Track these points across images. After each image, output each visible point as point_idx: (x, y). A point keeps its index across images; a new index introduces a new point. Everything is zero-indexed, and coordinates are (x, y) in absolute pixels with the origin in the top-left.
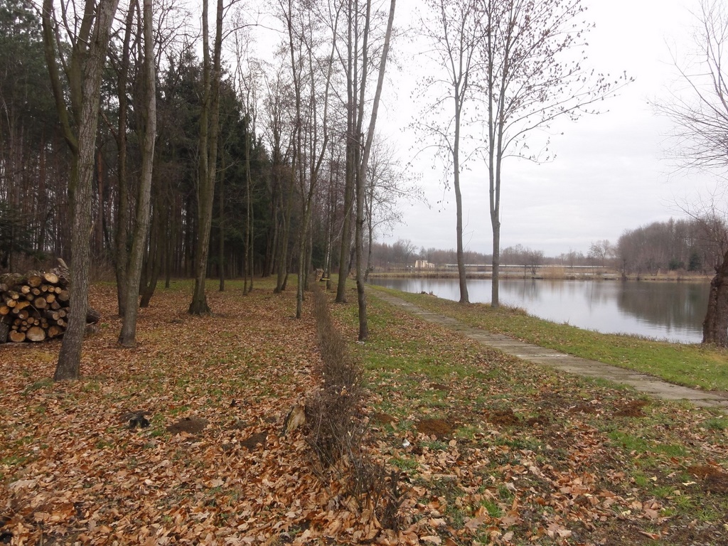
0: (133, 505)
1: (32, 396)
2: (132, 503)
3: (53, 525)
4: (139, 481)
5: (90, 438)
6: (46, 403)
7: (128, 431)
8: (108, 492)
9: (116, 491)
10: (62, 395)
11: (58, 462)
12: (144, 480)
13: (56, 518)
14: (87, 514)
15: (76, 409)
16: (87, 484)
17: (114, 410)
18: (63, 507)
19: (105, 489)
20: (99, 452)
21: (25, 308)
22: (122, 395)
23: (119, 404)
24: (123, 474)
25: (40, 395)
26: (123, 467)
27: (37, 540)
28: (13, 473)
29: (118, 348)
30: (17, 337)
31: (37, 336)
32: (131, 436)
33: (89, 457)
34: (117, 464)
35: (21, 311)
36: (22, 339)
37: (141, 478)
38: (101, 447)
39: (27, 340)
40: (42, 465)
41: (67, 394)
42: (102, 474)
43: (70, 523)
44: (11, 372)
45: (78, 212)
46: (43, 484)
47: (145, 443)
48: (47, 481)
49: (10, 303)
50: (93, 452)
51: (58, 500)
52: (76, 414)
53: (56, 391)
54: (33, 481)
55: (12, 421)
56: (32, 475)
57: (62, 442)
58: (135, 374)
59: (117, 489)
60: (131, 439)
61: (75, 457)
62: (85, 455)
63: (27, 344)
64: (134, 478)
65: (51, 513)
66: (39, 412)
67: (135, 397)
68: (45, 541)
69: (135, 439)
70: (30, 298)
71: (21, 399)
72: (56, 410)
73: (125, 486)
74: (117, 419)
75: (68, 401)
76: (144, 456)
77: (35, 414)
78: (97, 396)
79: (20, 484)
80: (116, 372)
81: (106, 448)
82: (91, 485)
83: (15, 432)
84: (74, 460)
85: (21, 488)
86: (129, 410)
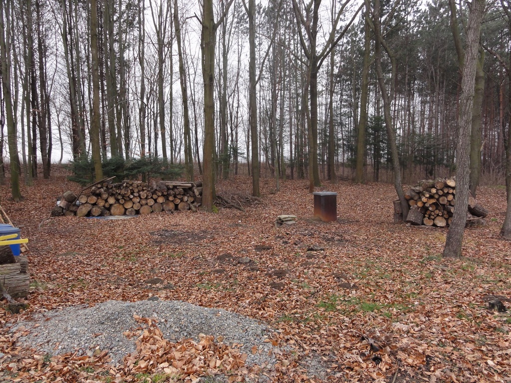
0: (470, 378)
1: (426, 265)
2: (469, 376)
3: (407, 366)
4: (482, 359)
5: (455, 307)
6: (433, 272)
7: (486, 311)
8: (454, 357)
9: (461, 358)
10: (445, 268)
11: (427, 318)
12: (486, 359)
13: (410, 361)
14: (432, 369)
15: (452, 281)
16: (441, 344)
17: (480, 290)
18: (418, 355)
19: (453, 354)
20: (458, 321)
21: (434, 204)
22: (492, 278)
23: (486, 286)
24: (471, 346)
25: (431, 265)
26: (473, 341)
27: (393, 371)
28: (397, 316)
29: (499, 239)
30: (428, 223)
31: (441, 223)
32: (488, 316)
33: (449, 322)
34: (468, 336)
35: (430, 205)
36: (432, 224)
37: (484, 357)
38: (460, 317)
39: (434, 225)
40: (416, 316)
41: (449, 268)
42: (454, 340)
43: (418, 369)
44: (418, 246)
45: (461, 134)
46: (412, 331)
47: (497, 326)
48: (416, 330)
49: (424, 199)
50: (453, 319)
51: (417, 347)
52: (451, 285)
53: (442, 265)
54: (407, 326)
55: (409, 279)
56: (409, 321)
57: (435, 304)
58: (508, 263)
59: (462, 358)
60: (487, 318)
61: (440, 318)
62: (447, 319)
63: (434, 227)
64: (478, 354)
65: (409, 355)
66: (427, 278)
67: (501, 283)
68: (399, 375)
69: (490, 319)
70: (437, 196)
71: (419, 265)
72: (439, 278)
73: (469, 358)
74: (481, 298)
75: (448, 273)
76: (493, 337)
77: (424, 278)
78: (471, 275)
79: (398, 325)
80: (492, 259)
81: (464, 320)
82: (444, 346)
83: (408, 287)
84: (438, 321)
85: (398, 329)
86: (493, 293)
